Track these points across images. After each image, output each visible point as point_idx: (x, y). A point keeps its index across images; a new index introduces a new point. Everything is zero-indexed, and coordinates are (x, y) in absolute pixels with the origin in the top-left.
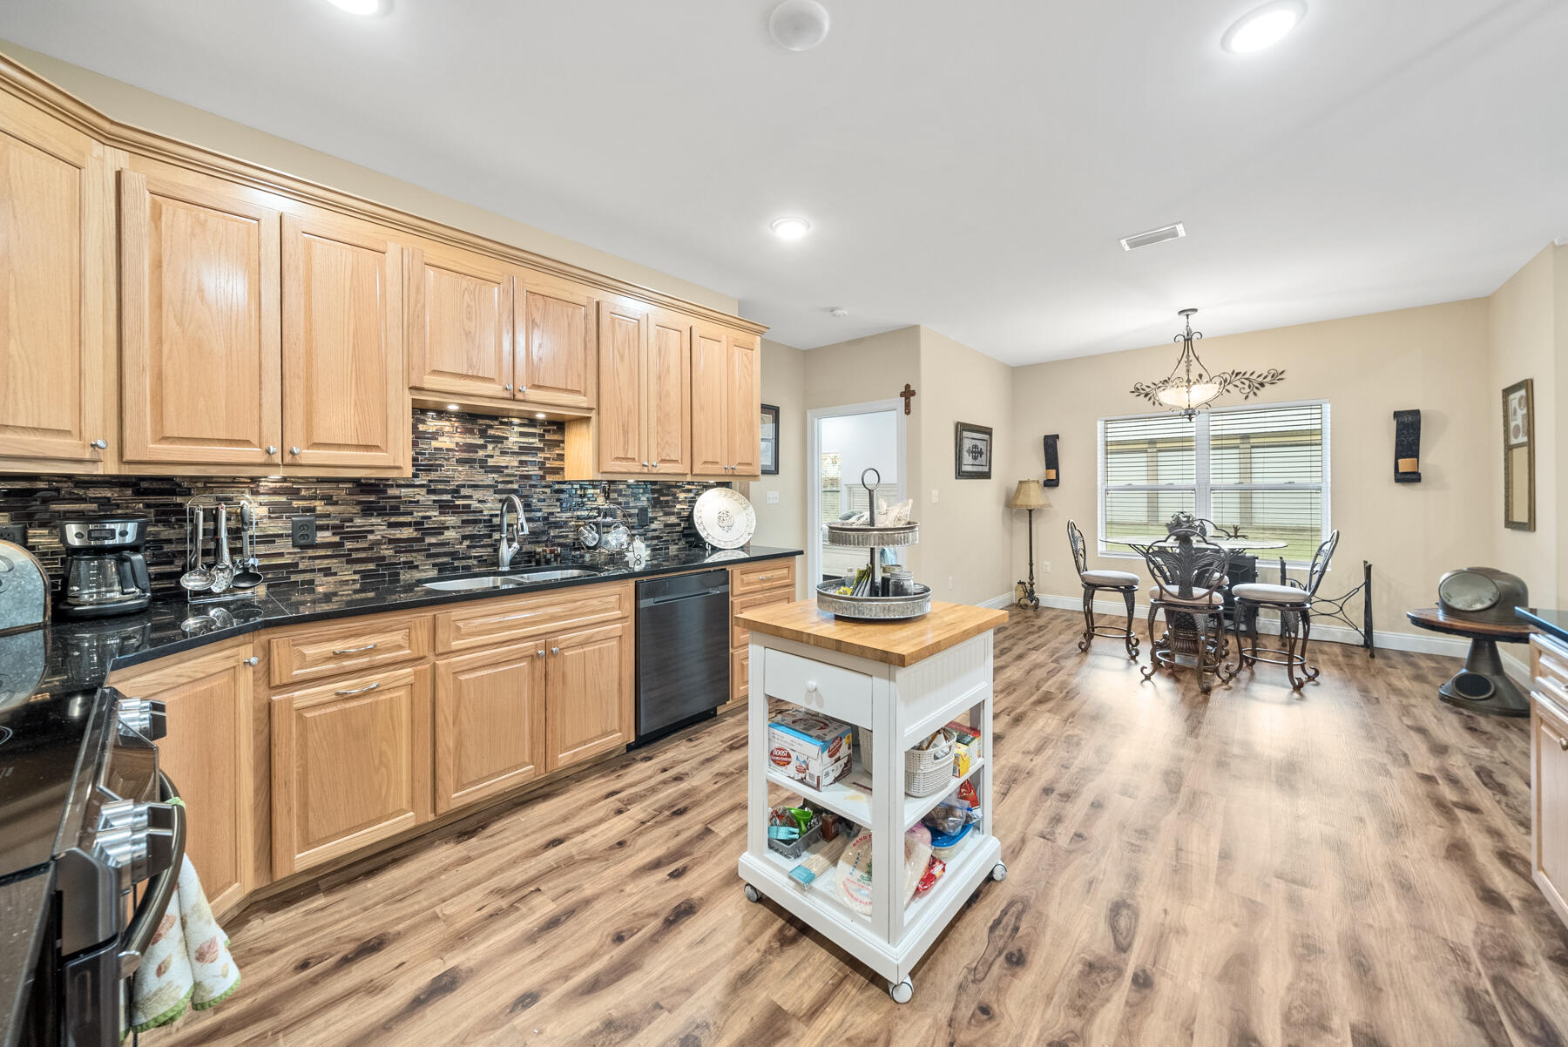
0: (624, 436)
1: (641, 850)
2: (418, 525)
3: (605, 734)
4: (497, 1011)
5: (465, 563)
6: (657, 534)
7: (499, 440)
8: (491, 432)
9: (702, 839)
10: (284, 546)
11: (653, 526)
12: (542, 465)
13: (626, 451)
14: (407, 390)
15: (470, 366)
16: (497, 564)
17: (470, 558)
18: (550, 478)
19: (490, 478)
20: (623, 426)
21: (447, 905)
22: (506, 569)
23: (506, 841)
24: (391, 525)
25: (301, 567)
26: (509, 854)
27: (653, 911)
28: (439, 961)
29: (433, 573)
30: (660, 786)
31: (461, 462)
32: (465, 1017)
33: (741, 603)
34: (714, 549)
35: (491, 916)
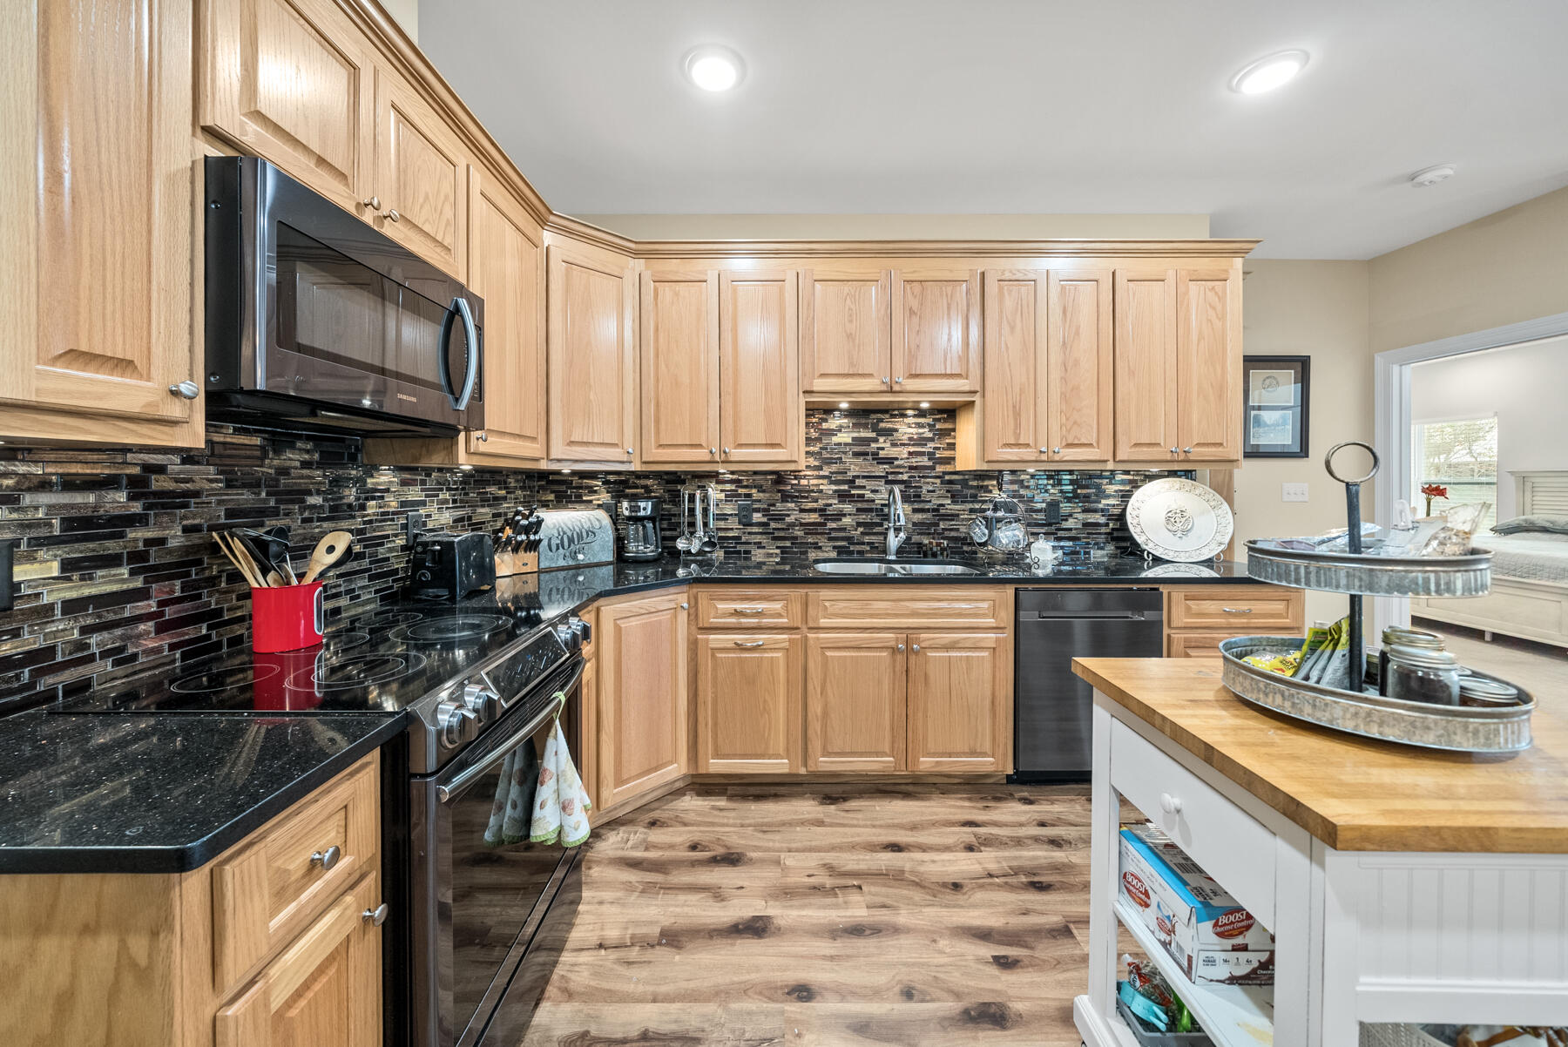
0: (1015, 420)
1: (974, 906)
2: (822, 511)
3: (973, 753)
4: (779, 984)
5: (858, 548)
6: (1073, 534)
7: (889, 432)
8: (882, 425)
9: (1054, 937)
10: (733, 523)
11: (1065, 525)
12: (931, 455)
13: (1018, 436)
14: (801, 394)
15: (852, 364)
16: (885, 552)
17: (863, 543)
18: (940, 469)
19: (880, 470)
20: (1014, 407)
21: (789, 856)
22: (893, 557)
23: (855, 822)
24: (802, 511)
25: (743, 539)
26: (852, 837)
27: (956, 989)
28: (763, 903)
29: (834, 555)
30: (1029, 842)
31: (856, 454)
32: (757, 969)
33: (1186, 640)
34: (1158, 561)
35: (815, 888)
